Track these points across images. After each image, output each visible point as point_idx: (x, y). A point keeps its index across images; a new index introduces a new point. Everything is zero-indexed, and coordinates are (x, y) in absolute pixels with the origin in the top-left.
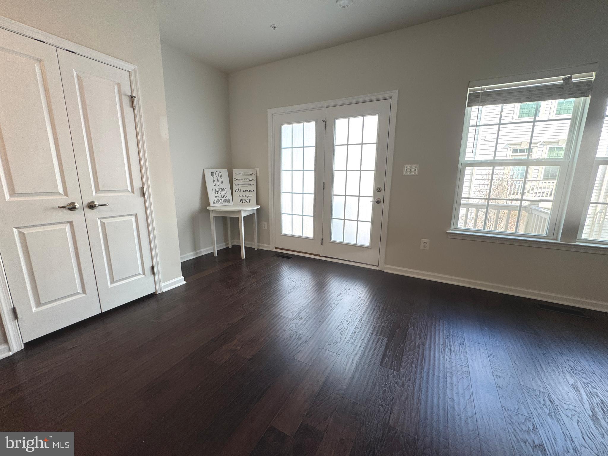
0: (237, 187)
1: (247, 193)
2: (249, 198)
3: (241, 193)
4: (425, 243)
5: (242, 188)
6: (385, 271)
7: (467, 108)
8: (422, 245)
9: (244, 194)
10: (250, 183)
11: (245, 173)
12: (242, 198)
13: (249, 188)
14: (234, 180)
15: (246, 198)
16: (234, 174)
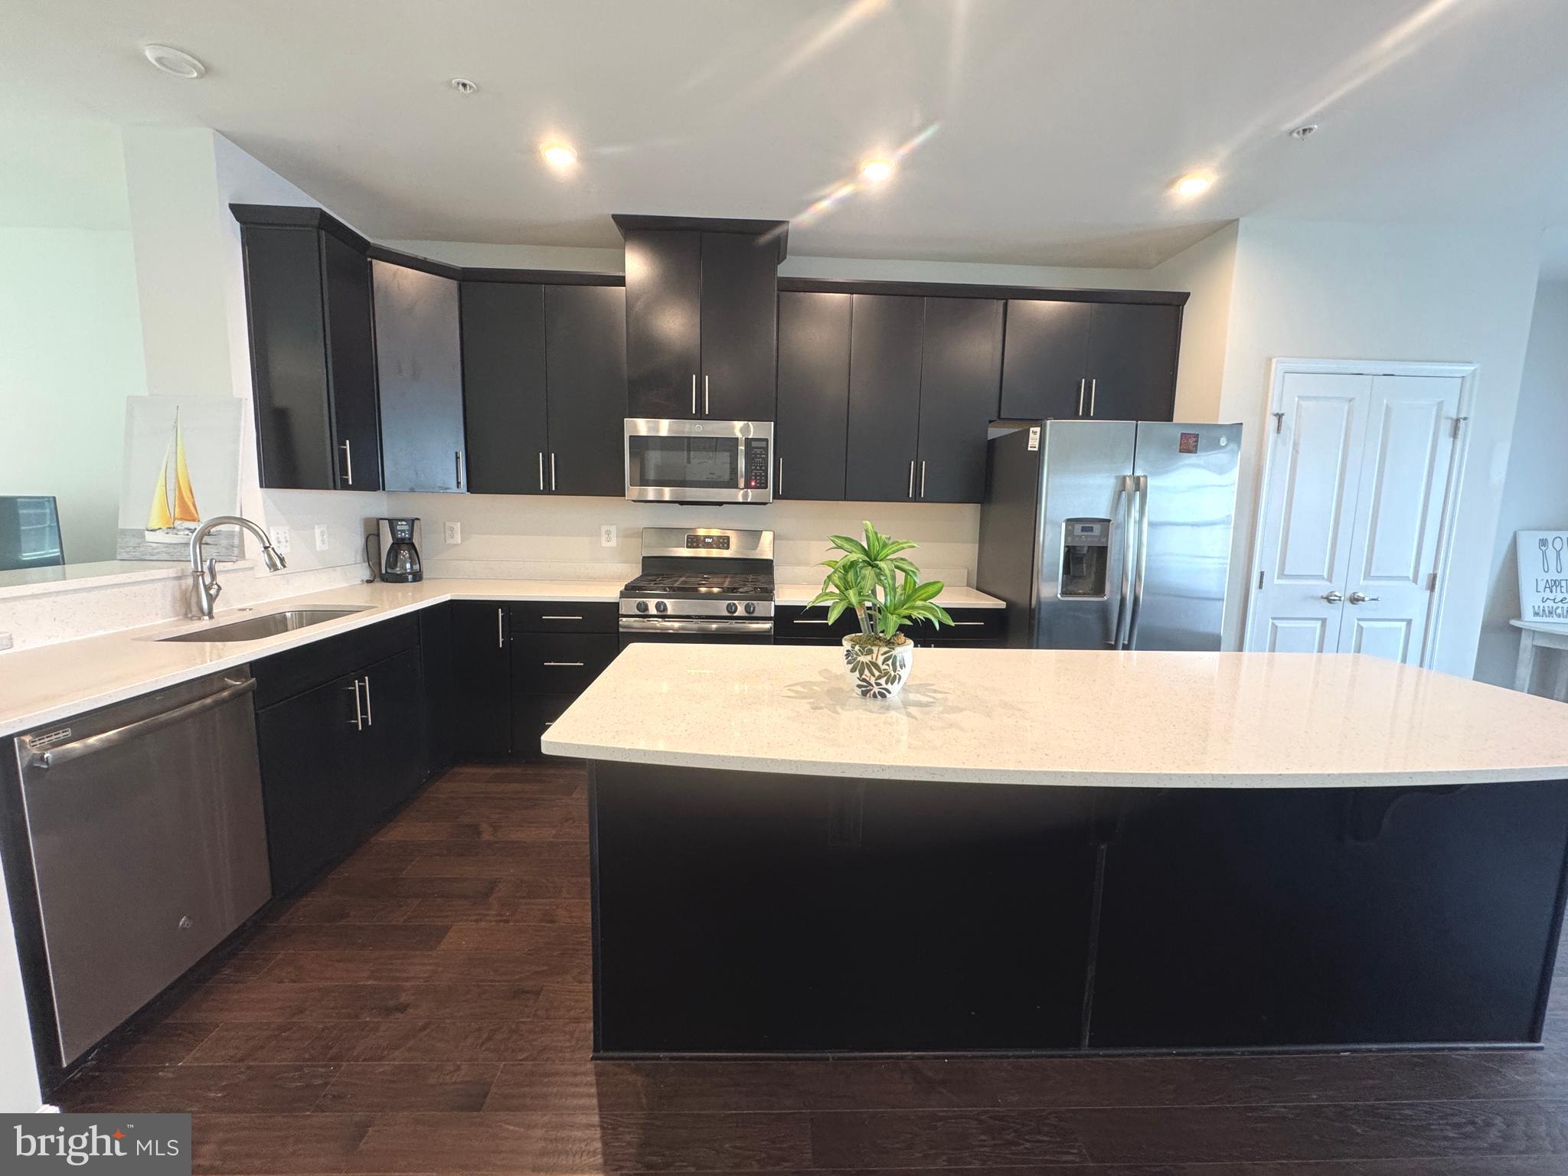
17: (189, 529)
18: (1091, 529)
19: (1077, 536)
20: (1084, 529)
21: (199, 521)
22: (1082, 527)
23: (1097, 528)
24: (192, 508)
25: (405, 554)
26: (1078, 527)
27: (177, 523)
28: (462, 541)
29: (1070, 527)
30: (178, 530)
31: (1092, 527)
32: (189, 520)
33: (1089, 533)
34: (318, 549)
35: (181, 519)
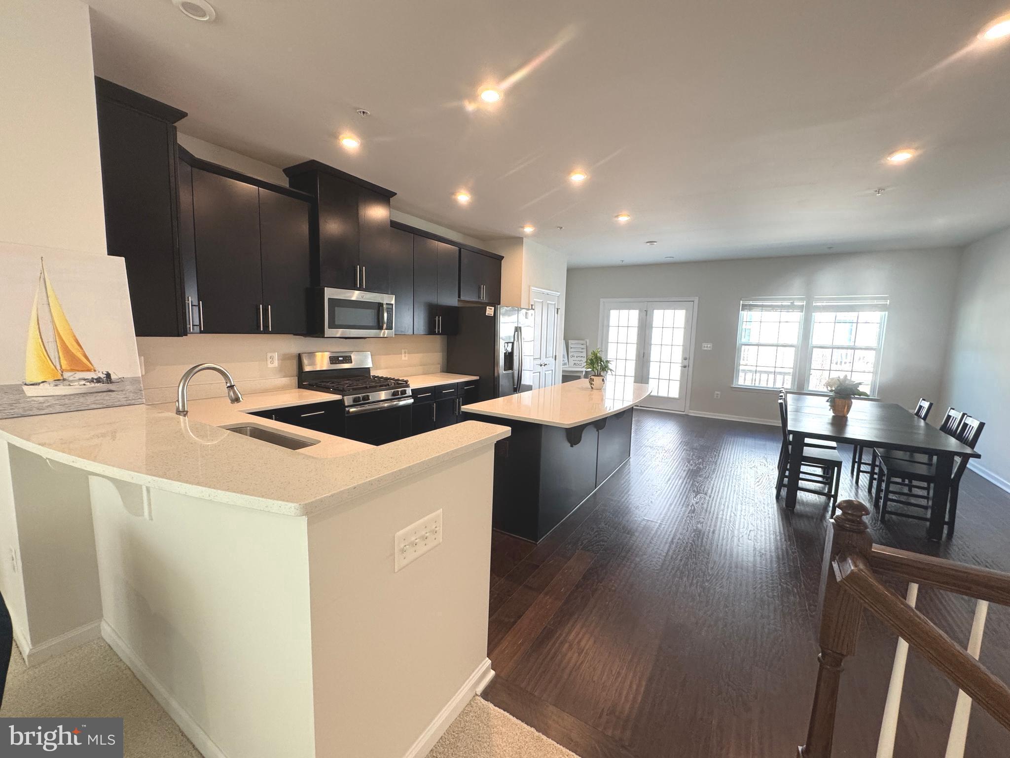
0: (572, 354)
1: (579, 359)
2: (581, 362)
3: (575, 358)
4: (718, 394)
5: (576, 355)
6: (689, 414)
7: (740, 312)
8: (716, 396)
9: (577, 359)
10: (582, 350)
11: (578, 344)
12: (575, 362)
13: (581, 355)
14: (569, 348)
15: (579, 362)
16: (570, 344)
17: (85, 380)
21: (95, 371)
23: (510, 345)
24: (85, 360)
27: (67, 375)
30: (71, 381)
32: (82, 371)
35: (72, 370)
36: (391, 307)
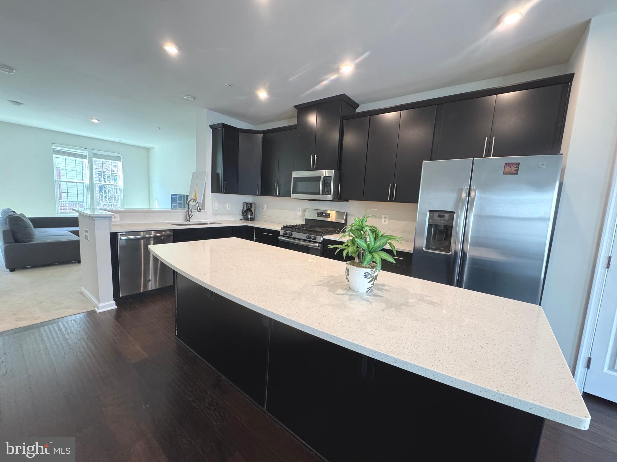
18: (443, 216)
19: (435, 219)
20: (439, 216)
22: (438, 215)
23: (447, 216)
25: (249, 213)
26: (436, 215)
28: (266, 210)
29: (431, 215)
31: (444, 215)
33: (442, 218)
34: (227, 209)
36: (330, 178)
